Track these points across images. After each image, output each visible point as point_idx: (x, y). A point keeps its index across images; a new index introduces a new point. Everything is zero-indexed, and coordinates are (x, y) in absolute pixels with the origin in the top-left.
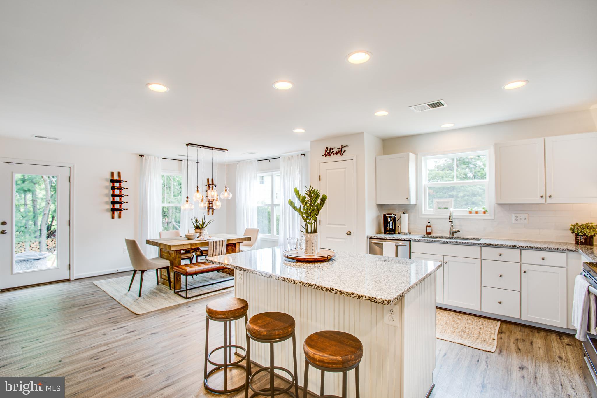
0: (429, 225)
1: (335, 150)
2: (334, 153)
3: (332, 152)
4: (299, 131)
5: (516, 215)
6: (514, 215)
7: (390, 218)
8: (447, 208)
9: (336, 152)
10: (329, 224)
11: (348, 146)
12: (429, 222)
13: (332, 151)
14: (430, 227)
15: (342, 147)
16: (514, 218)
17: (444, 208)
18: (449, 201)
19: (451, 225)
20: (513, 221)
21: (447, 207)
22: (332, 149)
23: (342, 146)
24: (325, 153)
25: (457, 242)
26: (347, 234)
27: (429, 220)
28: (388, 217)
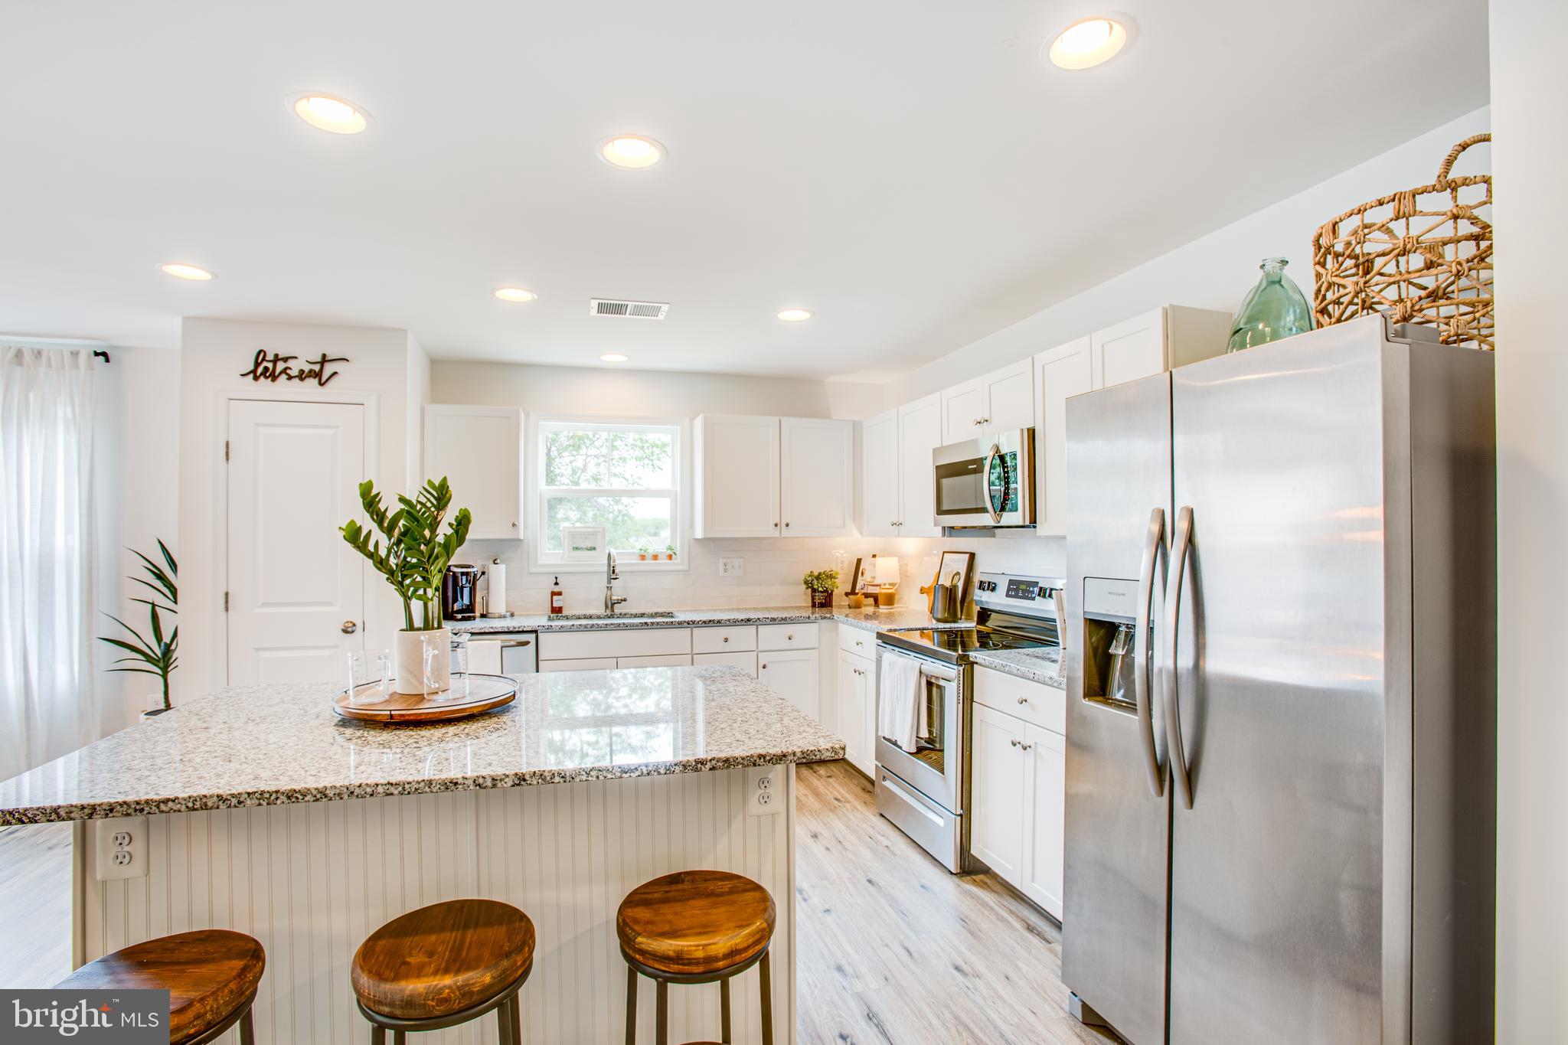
0: (557, 589)
1: (295, 367)
2: (294, 372)
3: (284, 371)
4: (188, 272)
5: (725, 560)
6: (722, 561)
7: (464, 578)
8: (594, 549)
9: (302, 371)
10: (265, 605)
11: (348, 361)
12: (556, 584)
13: (280, 366)
14: (560, 594)
15: (324, 360)
16: (721, 568)
17: (587, 549)
18: (598, 532)
19: (608, 587)
20: (721, 573)
21: (593, 546)
22: (286, 360)
23: (324, 356)
24: (252, 367)
25: (646, 623)
26: (345, 631)
27: (556, 578)
28: (459, 575)
